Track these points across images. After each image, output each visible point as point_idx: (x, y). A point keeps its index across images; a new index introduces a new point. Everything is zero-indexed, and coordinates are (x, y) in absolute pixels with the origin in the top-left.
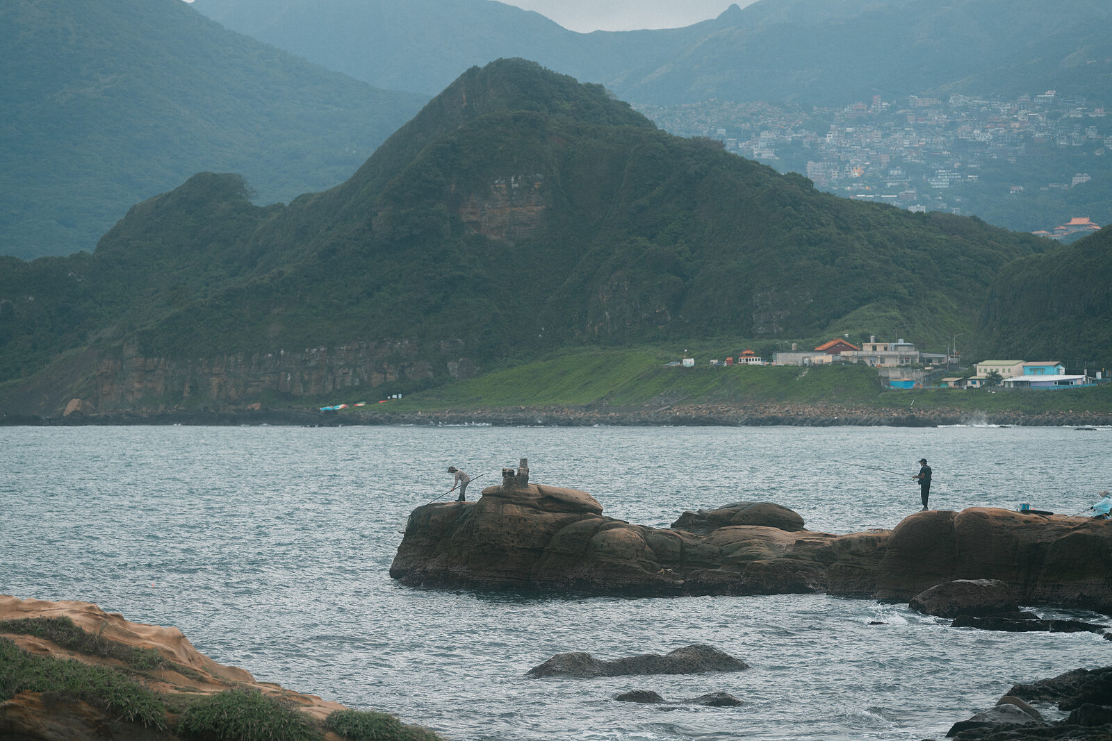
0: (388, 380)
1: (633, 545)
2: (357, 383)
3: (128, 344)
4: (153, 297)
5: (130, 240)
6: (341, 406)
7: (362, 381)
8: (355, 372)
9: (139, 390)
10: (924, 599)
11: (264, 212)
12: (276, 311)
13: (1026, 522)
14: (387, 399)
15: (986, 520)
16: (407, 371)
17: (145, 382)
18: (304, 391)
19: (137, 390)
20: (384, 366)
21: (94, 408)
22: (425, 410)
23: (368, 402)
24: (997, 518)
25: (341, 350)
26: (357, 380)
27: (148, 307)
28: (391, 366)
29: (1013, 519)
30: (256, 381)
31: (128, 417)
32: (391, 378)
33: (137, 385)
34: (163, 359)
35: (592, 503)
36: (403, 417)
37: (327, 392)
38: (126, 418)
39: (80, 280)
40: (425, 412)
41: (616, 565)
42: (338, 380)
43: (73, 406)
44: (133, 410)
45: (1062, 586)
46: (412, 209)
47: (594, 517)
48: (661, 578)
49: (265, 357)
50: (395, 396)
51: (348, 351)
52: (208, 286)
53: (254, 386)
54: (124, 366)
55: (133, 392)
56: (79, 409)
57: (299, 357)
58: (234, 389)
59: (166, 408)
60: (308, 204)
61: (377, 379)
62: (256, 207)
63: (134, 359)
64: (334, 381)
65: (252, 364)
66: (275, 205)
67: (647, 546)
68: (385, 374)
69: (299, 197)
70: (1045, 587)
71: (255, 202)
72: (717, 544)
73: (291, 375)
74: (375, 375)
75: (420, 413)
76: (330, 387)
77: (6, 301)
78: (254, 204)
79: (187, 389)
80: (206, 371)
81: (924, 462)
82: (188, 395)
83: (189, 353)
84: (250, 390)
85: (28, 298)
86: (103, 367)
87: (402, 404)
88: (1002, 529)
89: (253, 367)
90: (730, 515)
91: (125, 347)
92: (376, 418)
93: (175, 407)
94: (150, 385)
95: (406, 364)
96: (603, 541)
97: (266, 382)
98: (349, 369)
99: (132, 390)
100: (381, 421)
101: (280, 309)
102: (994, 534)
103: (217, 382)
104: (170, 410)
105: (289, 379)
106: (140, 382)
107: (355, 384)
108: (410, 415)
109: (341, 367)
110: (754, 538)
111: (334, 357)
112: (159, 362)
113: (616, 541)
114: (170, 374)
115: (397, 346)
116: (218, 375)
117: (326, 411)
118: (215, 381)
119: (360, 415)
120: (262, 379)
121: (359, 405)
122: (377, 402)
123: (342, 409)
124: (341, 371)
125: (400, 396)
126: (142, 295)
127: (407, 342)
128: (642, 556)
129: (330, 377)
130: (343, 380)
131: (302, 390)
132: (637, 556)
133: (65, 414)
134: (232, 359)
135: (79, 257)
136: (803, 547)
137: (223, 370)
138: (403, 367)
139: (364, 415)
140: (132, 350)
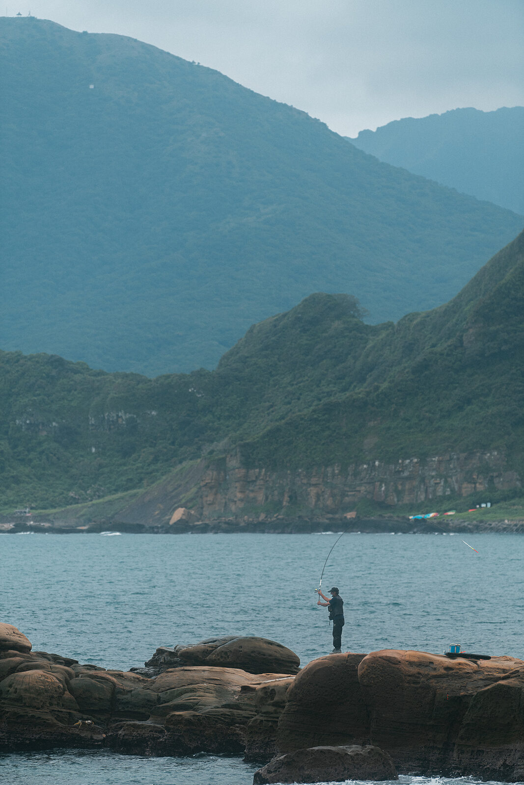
0: (478, 490)
1: (46, 691)
2: (448, 493)
3: (231, 456)
4: (268, 412)
5: (248, 357)
6: (432, 515)
7: (452, 490)
8: (446, 482)
9: (241, 500)
10: (269, 772)
11: (375, 331)
12: (372, 424)
13: (448, 668)
14: (476, 508)
15: (397, 666)
16: (496, 481)
17: (248, 491)
18: (398, 501)
19: (239, 500)
20: (474, 477)
21: (199, 517)
22: (511, 518)
23: (459, 511)
24: (411, 663)
25: (432, 461)
26: (448, 489)
27: (263, 421)
28: (480, 476)
29: (431, 665)
30: (352, 491)
31: (226, 526)
32: (480, 487)
33: (239, 495)
34: (264, 470)
35: (16, 638)
36: (491, 525)
37: (419, 501)
38: (224, 526)
39: (200, 395)
40: (512, 520)
41: (22, 716)
42: (430, 490)
43: (178, 514)
44: (236, 518)
45: (483, 751)
46: (502, 326)
47: (15, 655)
48: (77, 731)
49: (360, 468)
50: (483, 505)
51: (440, 462)
52: (320, 401)
53: (350, 495)
54: (227, 477)
55: (236, 501)
56: (184, 517)
57: (393, 467)
58: (331, 498)
59: (266, 517)
60: (415, 322)
61: (467, 488)
62: (367, 326)
63: (237, 470)
64: (426, 492)
65: (348, 475)
66: (385, 324)
67: (67, 692)
68: (475, 483)
69: (406, 316)
70: (463, 752)
71: (367, 322)
72: (158, 690)
73: (385, 485)
74: (465, 485)
75: (506, 521)
76: (423, 497)
77: (130, 415)
78: (366, 323)
79: (286, 498)
80: (305, 481)
81: (335, 591)
82: (287, 504)
83: (288, 464)
84: (347, 499)
85: (151, 412)
86: (207, 478)
87: (490, 513)
88: (419, 677)
89: (349, 478)
90: (206, 652)
91: (228, 459)
92: (464, 526)
93: (275, 515)
94: (252, 495)
95: (495, 474)
96: (10, 686)
97: (362, 491)
98: (441, 479)
99: (235, 499)
100: (469, 529)
101: (375, 422)
102: (407, 685)
103: (315, 491)
104: (271, 518)
105: (383, 489)
106: (241, 492)
107: (447, 494)
108: (497, 523)
109: (433, 477)
110: (203, 682)
111: (426, 468)
112: (260, 473)
113: (24, 687)
114: (271, 485)
115: (486, 457)
116: (315, 485)
117: (416, 520)
118: (313, 491)
119: (449, 524)
120: (358, 489)
121: (450, 513)
122: (468, 510)
123: (433, 517)
124: (432, 482)
125: (489, 505)
126: (258, 410)
127: (496, 453)
128: (58, 704)
129: (422, 486)
130: (435, 490)
131: (396, 500)
132: (51, 704)
133: (171, 523)
134: (329, 469)
135: (200, 374)
136: (249, 694)
137: (321, 480)
138: (492, 477)
139: (453, 523)
140: (235, 461)
